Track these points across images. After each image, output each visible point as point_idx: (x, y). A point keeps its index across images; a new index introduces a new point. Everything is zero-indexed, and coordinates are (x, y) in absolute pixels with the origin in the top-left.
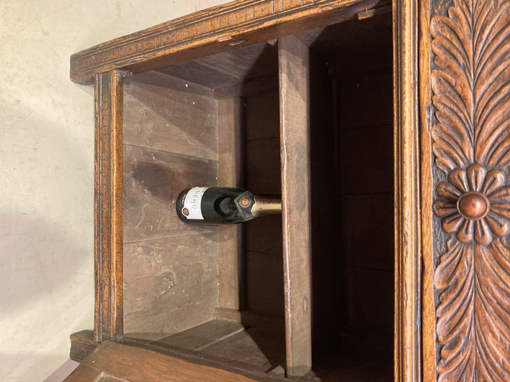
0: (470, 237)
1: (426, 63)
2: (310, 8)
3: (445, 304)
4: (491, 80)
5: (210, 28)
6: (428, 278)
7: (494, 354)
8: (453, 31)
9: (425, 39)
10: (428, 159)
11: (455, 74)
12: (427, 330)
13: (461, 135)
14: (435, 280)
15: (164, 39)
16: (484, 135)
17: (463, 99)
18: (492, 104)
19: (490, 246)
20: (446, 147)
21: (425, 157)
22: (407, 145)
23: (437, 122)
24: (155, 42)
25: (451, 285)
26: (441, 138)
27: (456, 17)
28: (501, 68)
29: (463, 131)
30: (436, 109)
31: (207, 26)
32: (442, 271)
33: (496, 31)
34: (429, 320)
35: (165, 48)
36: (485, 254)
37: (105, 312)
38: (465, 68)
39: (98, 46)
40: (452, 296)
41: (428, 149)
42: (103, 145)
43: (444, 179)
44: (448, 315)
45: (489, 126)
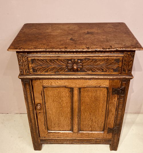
0: (81, 66)
1: (47, 73)
2: (31, 94)
3: (94, 71)
4: (51, 63)
5: (32, 114)
6: (89, 73)
8: (40, 69)
9: (41, 73)
10: (66, 73)
11: (49, 69)
12: (100, 73)
13: (61, 68)
14: (90, 72)
15: (33, 125)
16: (62, 64)
17: (54, 67)
18: (55, 63)
19: (83, 64)
20: (63, 70)
21: (65, 73)
22: (63, 77)
23: (58, 72)
24: (34, 128)
25: (91, 70)
26: (62, 71)
27: (38, 68)
28: (49, 62)
30: (56, 72)
31: (32, 115)
32: (88, 71)
33: (41, 62)
34: (98, 73)
35: (36, 125)
37: (103, 141)
38: (48, 67)
39: (33, 143)
40: (93, 70)
41: (63, 73)
42: (59, 141)
43: (70, 70)
44: (97, 70)
45: (59, 63)
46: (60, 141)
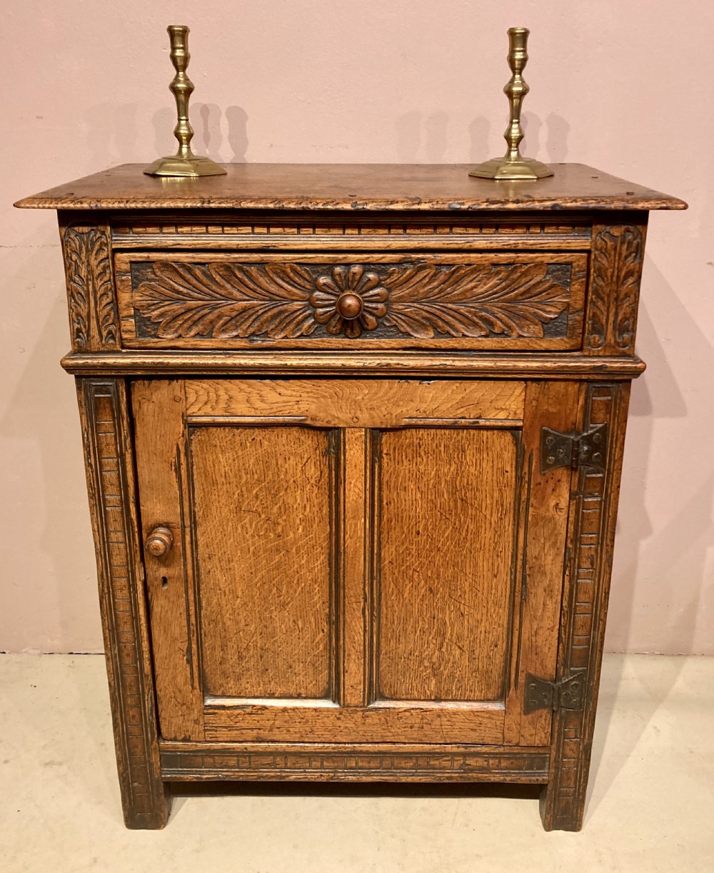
0: (380, 306)
1: (206, 343)
2: (124, 463)
3: (448, 328)
4: (228, 286)
5: (126, 591)
6: (423, 344)
7: (492, 287)
8: (175, 318)
9: (180, 343)
10: (304, 342)
11: (219, 317)
12: (475, 345)
13: (281, 312)
14: (425, 338)
15: (128, 661)
16: (282, 293)
17: (245, 310)
18: (252, 285)
19: (390, 290)
20: (292, 326)
21: (300, 345)
22: (289, 363)
23: (266, 334)
24: (130, 678)
25: (429, 323)
26: (282, 330)
27: (162, 315)
28: (218, 278)
29: (276, 310)
30: (253, 334)
31: (122, 595)
32: (417, 332)
33: (181, 281)
34: (466, 344)
35: (141, 658)
36: (396, 293)
38: (214, 308)
39: (121, 775)
40: (440, 323)
41: (292, 342)
42: (264, 766)
43: (324, 329)
44: (460, 326)
45: (273, 288)
46: (269, 765)
